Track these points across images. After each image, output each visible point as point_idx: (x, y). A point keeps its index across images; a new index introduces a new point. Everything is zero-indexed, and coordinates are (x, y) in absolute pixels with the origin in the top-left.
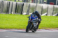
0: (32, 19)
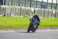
0: (33, 22)
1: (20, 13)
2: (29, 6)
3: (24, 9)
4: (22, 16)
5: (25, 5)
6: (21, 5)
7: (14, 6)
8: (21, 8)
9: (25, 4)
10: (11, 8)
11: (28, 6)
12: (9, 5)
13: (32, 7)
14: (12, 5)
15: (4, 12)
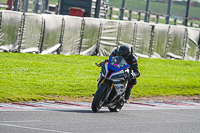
1: (151, 46)
2: (181, 22)
3: (162, 33)
4: (156, 56)
5: (167, 19)
6: (152, 16)
7: (130, 19)
8: (153, 27)
9: (168, 13)
10: (120, 29)
11: (178, 21)
12: (110, 16)
13: (191, 25)
14: (121, 18)
15: (95, 39)
